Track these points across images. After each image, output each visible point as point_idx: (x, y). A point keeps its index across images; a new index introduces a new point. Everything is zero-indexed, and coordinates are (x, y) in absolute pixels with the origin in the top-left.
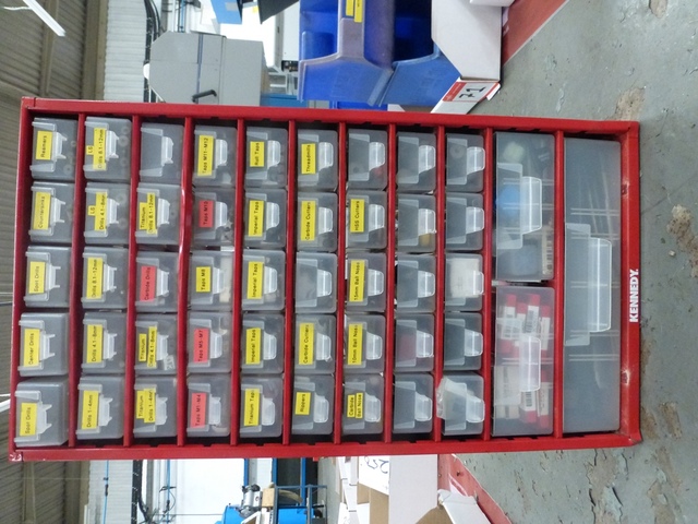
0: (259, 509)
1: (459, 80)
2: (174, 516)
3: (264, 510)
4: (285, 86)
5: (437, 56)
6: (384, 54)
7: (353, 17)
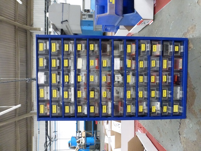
0: (81, 137)
1: (142, 20)
2: (57, 139)
3: (82, 138)
4: (86, 17)
5: (136, 13)
6: (120, 12)
7: (112, 2)
